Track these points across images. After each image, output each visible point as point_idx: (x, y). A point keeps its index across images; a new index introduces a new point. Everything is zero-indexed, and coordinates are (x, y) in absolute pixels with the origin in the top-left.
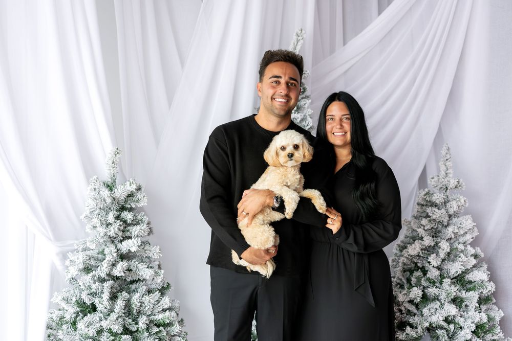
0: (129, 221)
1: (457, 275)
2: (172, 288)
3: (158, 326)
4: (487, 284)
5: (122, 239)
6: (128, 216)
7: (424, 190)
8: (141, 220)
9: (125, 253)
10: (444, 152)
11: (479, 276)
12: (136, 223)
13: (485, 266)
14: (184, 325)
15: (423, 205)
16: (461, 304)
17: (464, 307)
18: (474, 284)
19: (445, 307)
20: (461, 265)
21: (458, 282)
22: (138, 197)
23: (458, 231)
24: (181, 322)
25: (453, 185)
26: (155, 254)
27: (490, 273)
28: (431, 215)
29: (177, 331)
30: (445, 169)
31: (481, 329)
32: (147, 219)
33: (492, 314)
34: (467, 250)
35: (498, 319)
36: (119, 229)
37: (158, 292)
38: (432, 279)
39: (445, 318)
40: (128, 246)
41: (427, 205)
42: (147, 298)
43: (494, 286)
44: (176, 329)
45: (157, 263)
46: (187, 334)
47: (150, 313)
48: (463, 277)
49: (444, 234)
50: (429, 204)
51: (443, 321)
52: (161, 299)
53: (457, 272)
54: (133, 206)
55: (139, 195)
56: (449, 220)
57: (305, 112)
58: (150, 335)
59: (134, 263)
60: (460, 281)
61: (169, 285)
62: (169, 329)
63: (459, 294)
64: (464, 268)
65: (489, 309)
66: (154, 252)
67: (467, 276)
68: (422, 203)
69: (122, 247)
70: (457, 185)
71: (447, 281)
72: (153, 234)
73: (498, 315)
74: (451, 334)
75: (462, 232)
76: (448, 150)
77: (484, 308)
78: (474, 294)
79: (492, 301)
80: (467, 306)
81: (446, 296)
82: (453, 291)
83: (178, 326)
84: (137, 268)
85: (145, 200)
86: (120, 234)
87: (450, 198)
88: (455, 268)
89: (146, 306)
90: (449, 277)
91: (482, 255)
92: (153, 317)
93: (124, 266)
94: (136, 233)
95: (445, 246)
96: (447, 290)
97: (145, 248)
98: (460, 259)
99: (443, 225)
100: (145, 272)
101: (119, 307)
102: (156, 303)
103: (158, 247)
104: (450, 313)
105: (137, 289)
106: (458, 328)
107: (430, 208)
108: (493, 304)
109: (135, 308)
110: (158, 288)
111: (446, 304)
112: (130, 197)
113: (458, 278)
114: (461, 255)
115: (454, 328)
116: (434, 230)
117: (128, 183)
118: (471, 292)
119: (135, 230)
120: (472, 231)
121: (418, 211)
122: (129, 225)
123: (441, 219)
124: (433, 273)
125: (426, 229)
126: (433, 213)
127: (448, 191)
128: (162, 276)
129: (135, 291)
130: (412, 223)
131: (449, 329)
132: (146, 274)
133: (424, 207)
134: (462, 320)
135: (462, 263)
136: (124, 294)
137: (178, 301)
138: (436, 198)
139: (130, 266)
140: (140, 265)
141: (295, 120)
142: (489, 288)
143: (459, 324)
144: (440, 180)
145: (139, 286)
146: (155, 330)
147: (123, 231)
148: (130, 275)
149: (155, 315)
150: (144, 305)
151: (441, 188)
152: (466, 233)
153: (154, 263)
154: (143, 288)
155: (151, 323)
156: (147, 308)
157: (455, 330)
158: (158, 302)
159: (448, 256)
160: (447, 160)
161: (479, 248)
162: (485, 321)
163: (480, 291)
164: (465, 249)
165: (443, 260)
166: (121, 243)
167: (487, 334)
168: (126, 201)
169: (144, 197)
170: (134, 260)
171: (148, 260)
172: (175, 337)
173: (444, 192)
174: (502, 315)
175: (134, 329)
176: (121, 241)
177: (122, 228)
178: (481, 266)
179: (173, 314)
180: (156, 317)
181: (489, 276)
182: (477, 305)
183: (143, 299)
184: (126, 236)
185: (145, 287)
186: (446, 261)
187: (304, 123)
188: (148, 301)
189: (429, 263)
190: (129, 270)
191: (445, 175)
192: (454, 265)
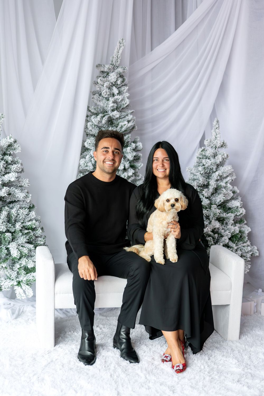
0: (9, 162)
1: (221, 203)
2: (36, 208)
3: (29, 229)
4: (240, 209)
5: (4, 173)
6: (9, 158)
7: (201, 148)
8: (17, 162)
9: (6, 182)
10: (215, 123)
11: (236, 204)
12: (14, 162)
13: (240, 199)
14: (44, 231)
15: (201, 158)
16: (223, 222)
17: (225, 224)
18: (232, 210)
19: (212, 222)
20: (223, 196)
21: (222, 208)
22: (15, 146)
23: (222, 175)
24: (42, 229)
25: (220, 145)
26: (26, 184)
27: (242, 203)
28: (205, 164)
29: (40, 233)
30: (215, 134)
31: (235, 238)
32: (21, 161)
33: (243, 229)
34: (227, 187)
35: (247, 232)
36: (3, 167)
37: (27, 209)
38: (205, 206)
39: (212, 230)
40: (9, 177)
41: (203, 158)
42: (21, 211)
43: (244, 211)
44: (39, 232)
45: (26, 191)
46: (45, 236)
47: (23, 221)
48: (225, 205)
49: (213, 177)
50: (204, 157)
51: (210, 231)
52: (29, 213)
53: (221, 201)
54: (12, 153)
55: (16, 146)
56: (217, 168)
57: (124, 94)
58: (23, 235)
59: (13, 189)
60: (224, 207)
61: (33, 206)
62: (34, 232)
63: (222, 215)
64: (225, 198)
65: (242, 227)
66: (25, 182)
67: (228, 204)
68: (200, 157)
69: (4, 178)
70: (223, 145)
71: (214, 207)
72: (23, 172)
73: (247, 230)
74: (216, 240)
75: (225, 176)
76: (218, 122)
77: (238, 225)
78: (231, 215)
79: (244, 222)
80: (226, 224)
81: (213, 215)
82: (217, 212)
83: (40, 230)
84: (14, 192)
85: (19, 148)
86: (4, 170)
87: (218, 153)
88: (219, 198)
89: (20, 217)
90: (216, 205)
91: (238, 191)
92: (24, 224)
93: (7, 189)
94: (14, 169)
95: (213, 184)
96: (214, 212)
97: (19, 180)
98: (222, 192)
99: (213, 171)
100: (20, 195)
101: (4, 215)
102: (26, 216)
103: (28, 180)
104: (215, 226)
105: (13, 207)
106: (220, 236)
107: (205, 159)
108: (245, 224)
109: (14, 217)
110: (27, 207)
111: (213, 220)
112: (9, 146)
113: (222, 206)
114: (224, 189)
115: (217, 236)
116: (207, 175)
117: (8, 137)
118: (229, 214)
119: (14, 167)
120: (231, 175)
121: (197, 162)
122: (10, 164)
123: (211, 167)
124: (205, 202)
125: (202, 173)
126: (207, 163)
127: (217, 149)
128: (30, 198)
129: (12, 208)
130: (193, 170)
131: (214, 237)
132: (20, 196)
133: (201, 159)
134: (223, 231)
135: (224, 195)
136: (6, 208)
137: (39, 217)
138: (209, 152)
139: (10, 191)
140: (16, 190)
141: (117, 100)
142: (241, 212)
143: (221, 234)
144: (212, 141)
145: (14, 205)
146: (26, 231)
147: (6, 169)
148: (9, 198)
149: (25, 223)
150: (19, 216)
151: (212, 147)
152: (227, 176)
153: (25, 191)
154: (17, 206)
155: (24, 227)
156: (21, 218)
157: (219, 238)
158: (28, 215)
159: (216, 191)
160: (216, 128)
161: (236, 187)
162: (238, 232)
163: (235, 214)
164: (226, 186)
165: (212, 194)
166: (4, 176)
167: (240, 242)
168: (7, 150)
169: (19, 146)
170: (12, 188)
171: (21, 188)
172: (38, 238)
173: (214, 149)
174: (250, 230)
175: (13, 231)
176: (4, 175)
177: (5, 166)
178: (237, 199)
179: (37, 223)
180: (26, 224)
181: (242, 205)
182: (233, 222)
183: (19, 211)
184: (7, 172)
185: (19, 206)
186: (214, 195)
187: (123, 102)
188: (22, 212)
189: (203, 195)
190: (10, 194)
191: (215, 138)
192: (219, 196)
